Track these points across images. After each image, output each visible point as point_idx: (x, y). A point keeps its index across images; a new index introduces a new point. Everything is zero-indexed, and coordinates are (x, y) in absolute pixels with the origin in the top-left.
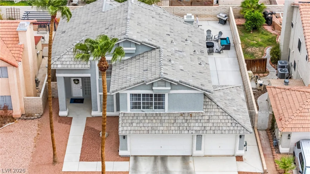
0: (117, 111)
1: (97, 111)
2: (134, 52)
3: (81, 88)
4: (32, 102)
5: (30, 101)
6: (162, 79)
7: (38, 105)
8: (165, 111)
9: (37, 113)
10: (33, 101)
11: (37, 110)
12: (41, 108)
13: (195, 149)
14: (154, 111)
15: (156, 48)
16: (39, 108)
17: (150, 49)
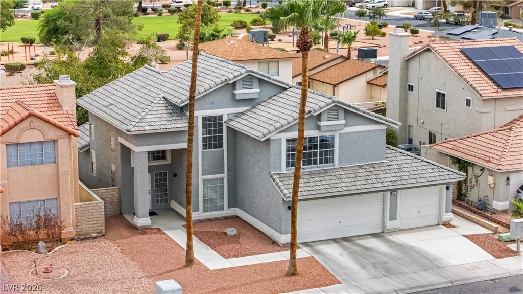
0: (228, 208)
1: (198, 211)
2: (256, 96)
3: (150, 192)
4: (87, 211)
5: (83, 209)
6: (336, 105)
7: (98, 216)
8: (334, 166)
9: (95, 231)
10: (89, 208)
11: (96, 225)
12: (102, 222)
13: (389, 219)
14: (320, 167)
15: (287, 87)
16: (98, 222)
17: (279, 90)
